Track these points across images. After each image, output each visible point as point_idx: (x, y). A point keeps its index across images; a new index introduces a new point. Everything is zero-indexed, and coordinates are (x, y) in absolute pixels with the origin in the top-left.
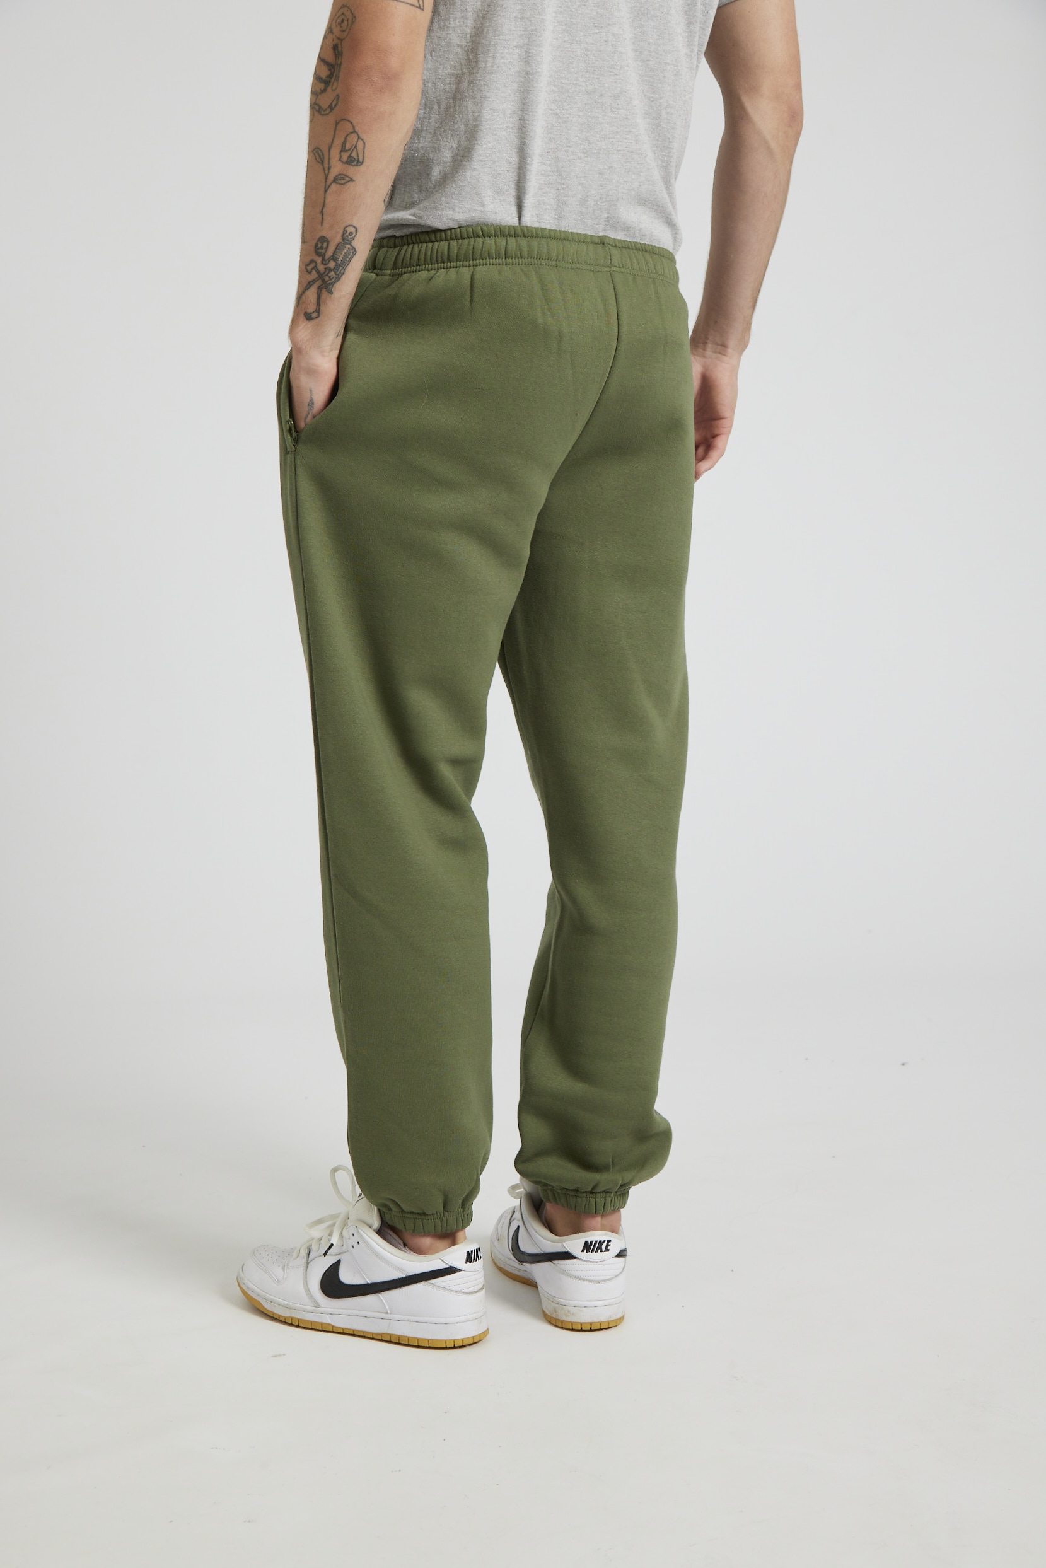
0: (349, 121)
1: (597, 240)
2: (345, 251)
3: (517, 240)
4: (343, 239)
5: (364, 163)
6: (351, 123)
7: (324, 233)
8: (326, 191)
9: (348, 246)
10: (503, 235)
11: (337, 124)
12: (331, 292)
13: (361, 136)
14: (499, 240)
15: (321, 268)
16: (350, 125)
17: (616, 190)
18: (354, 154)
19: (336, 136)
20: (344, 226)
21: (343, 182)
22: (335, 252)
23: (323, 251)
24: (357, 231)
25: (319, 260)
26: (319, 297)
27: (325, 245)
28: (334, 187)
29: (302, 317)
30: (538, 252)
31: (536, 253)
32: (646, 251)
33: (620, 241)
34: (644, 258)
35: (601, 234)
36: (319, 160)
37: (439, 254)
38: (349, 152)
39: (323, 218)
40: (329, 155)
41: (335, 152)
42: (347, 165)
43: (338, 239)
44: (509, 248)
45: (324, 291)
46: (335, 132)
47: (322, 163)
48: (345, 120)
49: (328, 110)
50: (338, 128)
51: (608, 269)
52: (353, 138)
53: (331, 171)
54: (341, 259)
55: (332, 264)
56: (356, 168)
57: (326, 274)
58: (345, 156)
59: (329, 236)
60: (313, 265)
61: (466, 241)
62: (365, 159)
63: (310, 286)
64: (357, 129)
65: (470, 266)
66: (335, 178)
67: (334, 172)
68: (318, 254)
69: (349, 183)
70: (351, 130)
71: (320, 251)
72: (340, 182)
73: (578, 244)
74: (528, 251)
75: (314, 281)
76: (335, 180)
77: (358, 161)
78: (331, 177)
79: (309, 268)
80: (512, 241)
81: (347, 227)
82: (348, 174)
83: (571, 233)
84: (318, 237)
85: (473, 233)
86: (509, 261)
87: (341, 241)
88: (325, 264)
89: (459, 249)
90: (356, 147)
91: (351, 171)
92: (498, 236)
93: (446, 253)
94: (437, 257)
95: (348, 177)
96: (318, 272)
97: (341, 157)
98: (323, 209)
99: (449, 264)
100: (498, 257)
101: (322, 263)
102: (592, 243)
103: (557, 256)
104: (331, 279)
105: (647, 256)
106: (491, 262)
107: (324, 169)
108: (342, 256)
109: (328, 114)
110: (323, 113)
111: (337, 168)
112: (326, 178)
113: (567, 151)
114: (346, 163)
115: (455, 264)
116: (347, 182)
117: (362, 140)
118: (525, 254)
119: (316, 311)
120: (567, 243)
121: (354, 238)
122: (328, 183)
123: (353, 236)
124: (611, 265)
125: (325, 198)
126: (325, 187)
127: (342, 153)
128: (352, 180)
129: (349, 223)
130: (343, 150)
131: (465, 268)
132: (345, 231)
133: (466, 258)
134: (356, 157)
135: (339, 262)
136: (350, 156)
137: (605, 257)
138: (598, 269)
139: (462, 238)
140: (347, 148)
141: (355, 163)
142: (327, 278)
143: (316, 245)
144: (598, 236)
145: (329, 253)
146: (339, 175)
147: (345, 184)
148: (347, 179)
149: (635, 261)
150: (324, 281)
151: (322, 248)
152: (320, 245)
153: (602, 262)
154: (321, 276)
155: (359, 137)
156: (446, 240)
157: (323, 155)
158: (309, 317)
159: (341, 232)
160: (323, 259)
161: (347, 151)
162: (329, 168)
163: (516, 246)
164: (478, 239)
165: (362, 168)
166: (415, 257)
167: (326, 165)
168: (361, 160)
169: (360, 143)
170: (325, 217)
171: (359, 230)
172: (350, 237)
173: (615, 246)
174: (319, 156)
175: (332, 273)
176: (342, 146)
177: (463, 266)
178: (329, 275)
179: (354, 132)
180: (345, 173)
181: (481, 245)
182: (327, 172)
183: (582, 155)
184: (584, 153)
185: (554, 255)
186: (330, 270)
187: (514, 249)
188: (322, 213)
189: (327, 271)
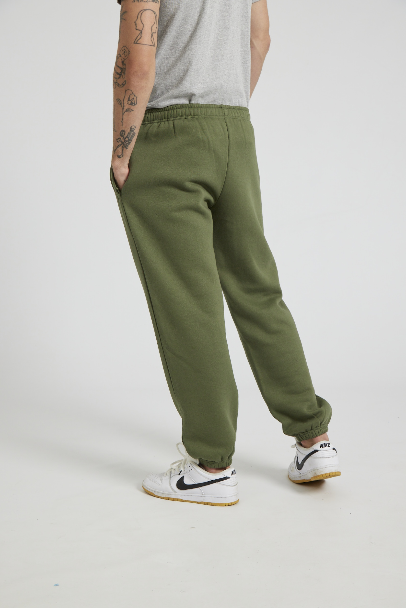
0: (130, 90)
1: (219, 106)
2: (131, 134)
3: (189, 109)
4: (131, 131)
5: (137, 104)
6: (132, 91)
7: (123, 129)
8: (123, 114)
9: (133, 133)
10: (183, 108)
11: (126, 91)
12: (127, 148)
13: (135, 95)
14: (182, 110)
15: (123, 141)
16: (131, 92)
17: (226, 89)
18: (133, 102)
19: (126, 95)
20: (130, 126)
21: (129, 111)
22: (127, 135)
23: (123, 135)
24: (135, 127)
25: (122, 138)
26: (122, 150)
27: (124, 133)
28: (126, 113)
29: (117, 157)
30: (197, 113)
31: (196, 113)
32: (237, 109)
33: (227, 106)
34: (237, 112)
35: (221, 104)
36: (120, 104)
37: (161, 116)
38: (131, 101)
39: (122, 124)
40: (124, 102)
41: (126, 101)
42: (130, 105)
43: (129, 131)
44: (186, 113)
45: (124, 148)
46: (125, 94)
47: (121, 105)
48: (129, 90)
49: (122, 86)
50: (126, 92)
51: (223, 117)
52: (132, 96)
53: (124, 108)
54: (130, 137)
55: (127, 139)
56: (134, 106)
57: (125, 142)
58: (130, 102)
59: (125, 130)
60: (119, 139)
61: (170, 111)
62: (137, 103)
63: (119, 147)
64: (134, 93)
65: (172, 120)
66: (126, 110)
67: (126, 108)
68: (121, 136)
69: (132, 112)
70: (132, 93)
71: (122, 135)
72: (128, 111)
73: (212, 109)
74: (193, 113)
75: (120, 145)
76: (126, 111)
77: (135, 104)
78: (125, 110)
79: (118, 141)
80: (187, 110)
81: (132, 126)
82: (131, 108)
83: (209, 104)
84: (121, 130)
85: (172, 108)
86: (186, 117)
87: (130, 131)
88: (124, 139)
89: (168, 114)
90: (133, 99)
91: (132, 107)
92: (182, 108)
93: (163, 116)
94: (160, 117)
95: (131, 109)
96: (122, 142)
97: (128, 103)
98: (122, 120)
99: (165, 120)
100: (182, 116)
101: (123, 139)
102: (217, 108)
103: (204, 114)
104: (127, 144)
105: (238, 111)
106: (180, 118)
107: (122, 107)
108: (130, 136)
109: (122, 87)
110: (120, 86)
111: (127, 106)
112: (123, 110)
113: (210, 79)
114: (130, 104)
115: (167, 120)
116: (131, 111)
117: (136, 96)
118: (192, 114)
119: (122, 155)
120: (208, 109)
121: (134, 130)
122: (124, 112)
123: (134, 129)
124: (225, 115)
125: (123, 117)
126: (123, 113)
127: (129, 101)
128: (133, 110)
129: (133, 125)
130: (129, 100)
131: (171, 121)
132: (131, 128)
133: (171, 117)
134: (134, 102)
135: (129, 138)
136: (131, 102)
137: (222, 113)
138: (220, 117)
139: (169, 110)
140: (130, 99)
141: (134, 104)
142: (125, 144)
143: (120, 133)
144: (219, 105)
145: (126, 135)
146: (128, 109)
147: (130, 112)
148: (131, 110)
149: (233, 113)
150: (124, 145)
151: (123, 134)
152: (122, 133)
153: (221, 115)
154: (123, 143)
155: (134, 96)
156: (163, 111)
157: (121, 102)
158: (119, 157)
159: (130, 128)
160: (123, 138)
161: (130, 100)
162: (124, 106)
163: (189, 111)
164: (174, 110)
165: (136, 106)
166: (152, 117)
167: (122, 105)
168: (136, 103)
169: (135, 98)
170: (123, 123)
171: (136, 127)
172: (133, 130)
173: (226, 108)
174: (120, 103)
175: (127, 142)
176: (128, 99)
177: (170, 121)
178: (126, 143)
179: (133, 94)
180: (130, 108)
181: (176, 112)
182: (123, 108)
183: (215, 79)
184: (215, 78)
185: (203, 114)
186: (126, 141)
187: (188, 113)
188: (122, 122)
189: (125, 141)
